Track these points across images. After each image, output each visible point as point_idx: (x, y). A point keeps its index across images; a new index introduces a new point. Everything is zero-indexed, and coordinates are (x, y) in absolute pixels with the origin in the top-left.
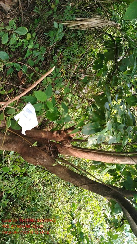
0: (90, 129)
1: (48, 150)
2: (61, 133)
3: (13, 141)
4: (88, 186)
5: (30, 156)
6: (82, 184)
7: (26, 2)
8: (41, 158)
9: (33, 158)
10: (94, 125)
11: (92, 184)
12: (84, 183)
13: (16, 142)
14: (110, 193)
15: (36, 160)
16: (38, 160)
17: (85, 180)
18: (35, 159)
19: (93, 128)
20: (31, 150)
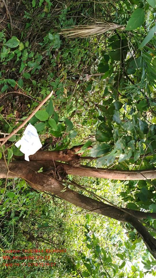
0: (98, 151)
1: (55, 175)
2: (68, 152)
3: (16, 168)
4: (100, 210)
5: (37, 183)
6: (94, 208)
7: (14, 4)
8: (48, 184)
9: (40, 185)
10: (102, 146)
11: (104, 209)
12: (96, 207)
13: (20, 169)
14: (123, 216)
15: (43, 187)
16: (45, 187)
17: (96, 204)
18: (42, 185)
19: (101, 150)
20: (37, 177)
